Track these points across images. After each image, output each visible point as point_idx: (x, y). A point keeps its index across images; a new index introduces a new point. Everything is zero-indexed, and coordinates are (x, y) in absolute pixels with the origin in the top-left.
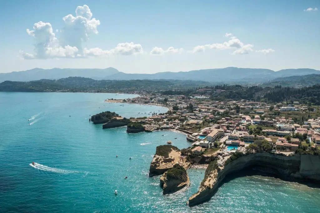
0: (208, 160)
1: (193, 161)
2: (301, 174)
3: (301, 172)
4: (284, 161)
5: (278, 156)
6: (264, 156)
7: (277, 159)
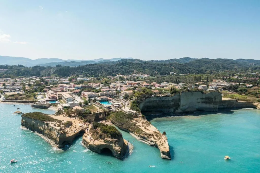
0: (102, 116)
1: (88, 120)
2: (181, 109)
3: (181, 108)
4: (169, 101)
5: (164, 98)
6: (152, 101)
7: (163, 101)
